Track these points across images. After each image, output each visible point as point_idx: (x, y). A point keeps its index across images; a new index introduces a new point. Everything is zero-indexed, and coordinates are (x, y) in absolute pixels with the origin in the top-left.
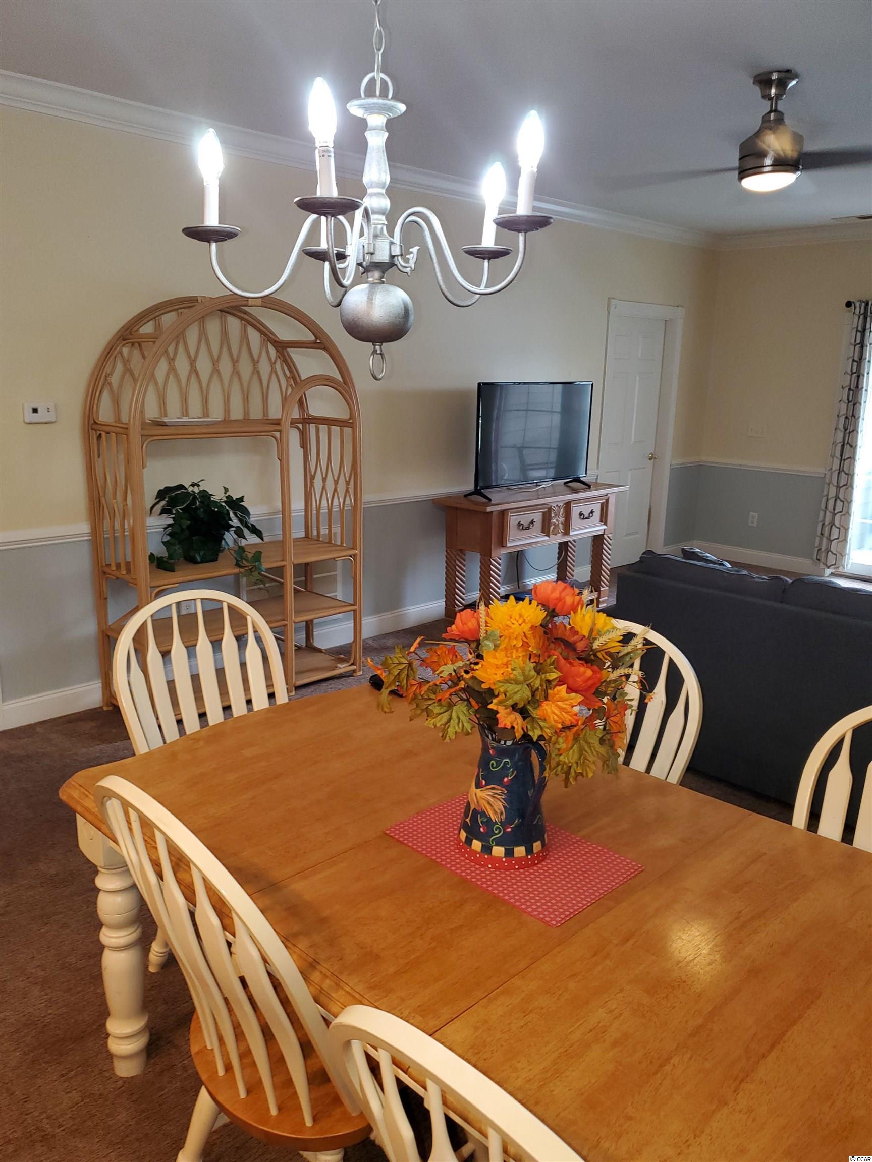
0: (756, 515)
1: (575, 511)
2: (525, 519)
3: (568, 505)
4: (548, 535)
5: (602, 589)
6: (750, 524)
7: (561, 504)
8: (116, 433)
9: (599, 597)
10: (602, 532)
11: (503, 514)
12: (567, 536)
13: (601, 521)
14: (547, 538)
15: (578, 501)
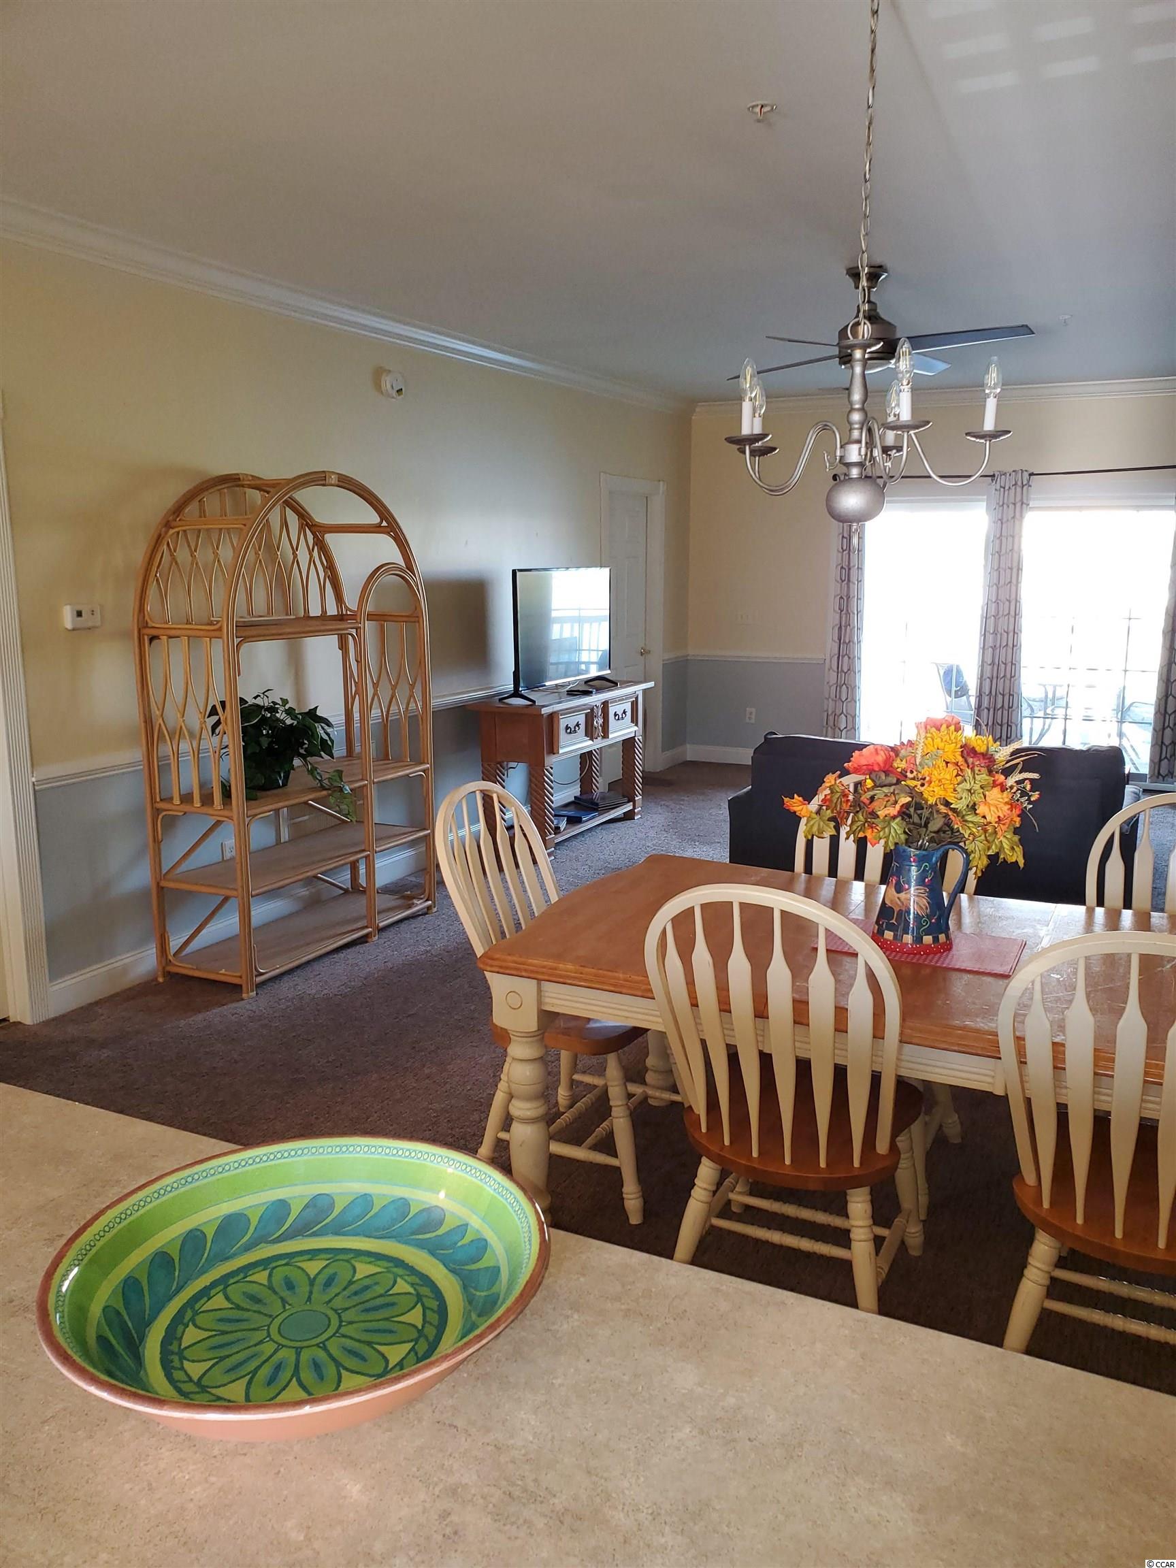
0: (754, 710)
1: (612, 711)
2: (571, 721)
3: (605, 704)
4: (592, 739)
5: (636, 798)
6: (747, 720)
7: (598, 704)
8: (189, 637)
9: (634, 808)
10: (633, 735)
11: (552, 717)
12: (605, 740)
13: (632, 722)
14: (591, 742)
15: (614, 700)
